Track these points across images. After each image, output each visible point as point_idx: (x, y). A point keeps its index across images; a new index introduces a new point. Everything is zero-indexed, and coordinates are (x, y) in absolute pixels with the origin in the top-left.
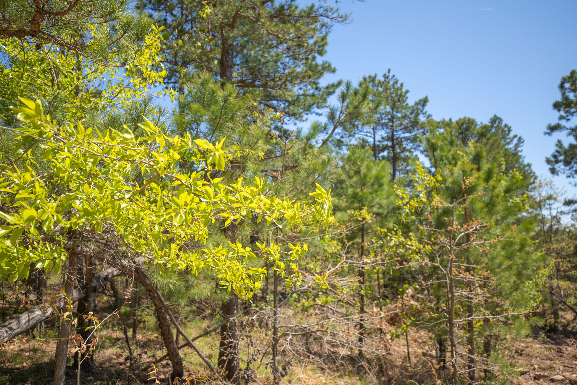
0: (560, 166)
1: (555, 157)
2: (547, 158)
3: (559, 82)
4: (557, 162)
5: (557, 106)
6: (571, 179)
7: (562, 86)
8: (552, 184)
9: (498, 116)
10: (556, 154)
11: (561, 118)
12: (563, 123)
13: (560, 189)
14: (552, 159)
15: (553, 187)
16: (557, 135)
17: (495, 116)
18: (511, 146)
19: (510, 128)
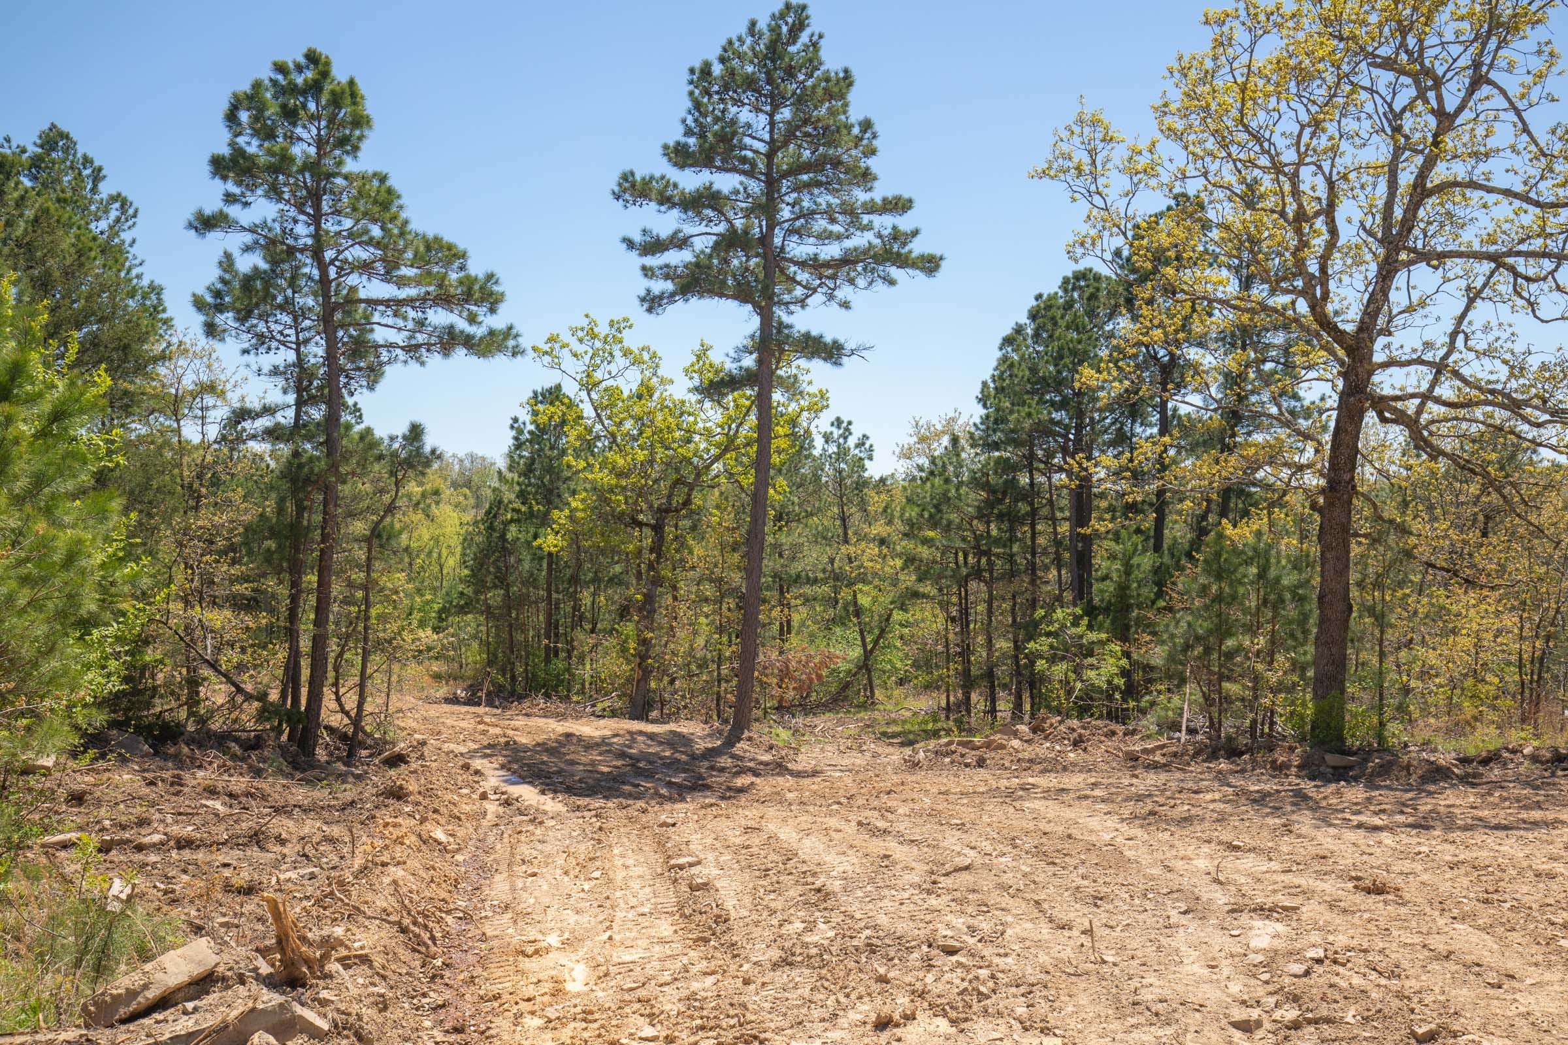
0: (226, 319)
1: (217, 294)
2: (194, 295)
3: (225, 106)
4: (220, 308)
5: (219, 166)
6: (251, 358)
7: (231, 117)
8: (214, 356)
9: (64, 127)
10: (219, 286)
11: (230, 198)
12: (234, 211)
13: (229, 373)
14: (209, 299)
15: (216, 365)
16: (219, 242)
17: (53, 126)
18: (103, 225)
19: (100, 169)
